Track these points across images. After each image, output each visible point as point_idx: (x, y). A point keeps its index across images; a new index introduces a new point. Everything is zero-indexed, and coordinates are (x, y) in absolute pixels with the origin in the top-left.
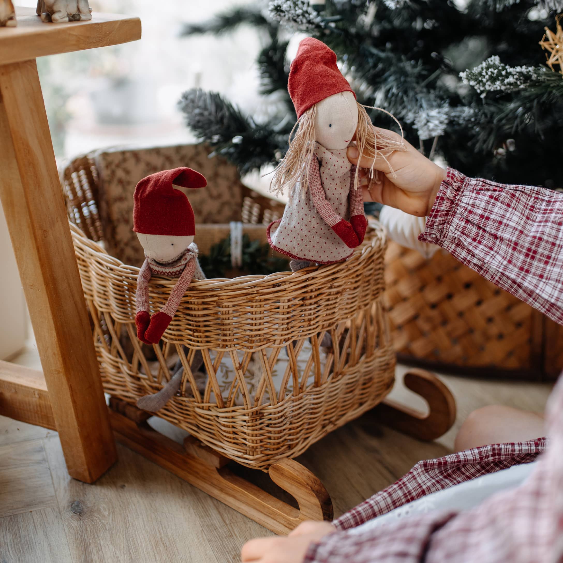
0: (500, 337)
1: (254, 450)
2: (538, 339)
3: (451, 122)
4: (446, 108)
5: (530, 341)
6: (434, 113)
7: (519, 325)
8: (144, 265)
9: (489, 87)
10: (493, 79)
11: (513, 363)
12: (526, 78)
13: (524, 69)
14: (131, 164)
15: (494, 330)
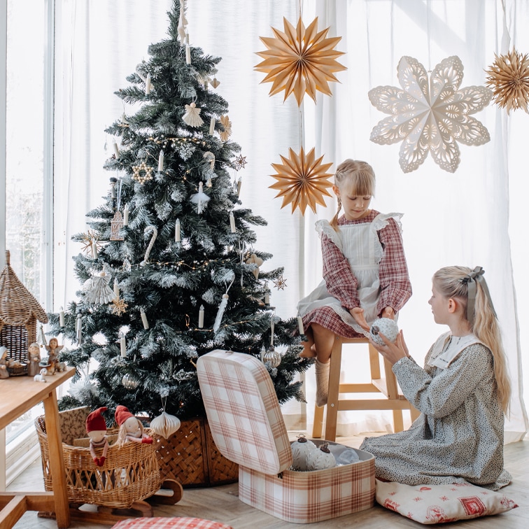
0: (193, 472)
1: (125, 501)
2: (206, 471)
3: (170, 392)
4: (168, 387)
5: (204, 472)
6: (165, 389)
7: (199, 466)
8: (91, 445)
9: (181, 379)
10: (182, 377)
11: (198, 481)
12: (192, 375)
13: (191, 373)
14: (81, 414)
15: (190, 469)
